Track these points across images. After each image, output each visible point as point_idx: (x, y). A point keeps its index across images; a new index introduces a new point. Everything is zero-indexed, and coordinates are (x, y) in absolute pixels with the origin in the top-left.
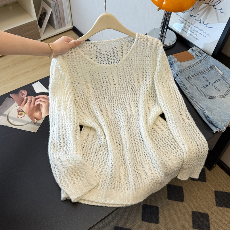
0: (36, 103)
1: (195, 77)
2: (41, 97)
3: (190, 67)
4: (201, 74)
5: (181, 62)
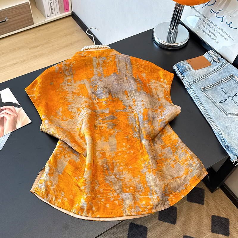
0: (1, 116)
1: (212, 89)
2: (7, 109)
4: (219, 85)
5: (195, 70)
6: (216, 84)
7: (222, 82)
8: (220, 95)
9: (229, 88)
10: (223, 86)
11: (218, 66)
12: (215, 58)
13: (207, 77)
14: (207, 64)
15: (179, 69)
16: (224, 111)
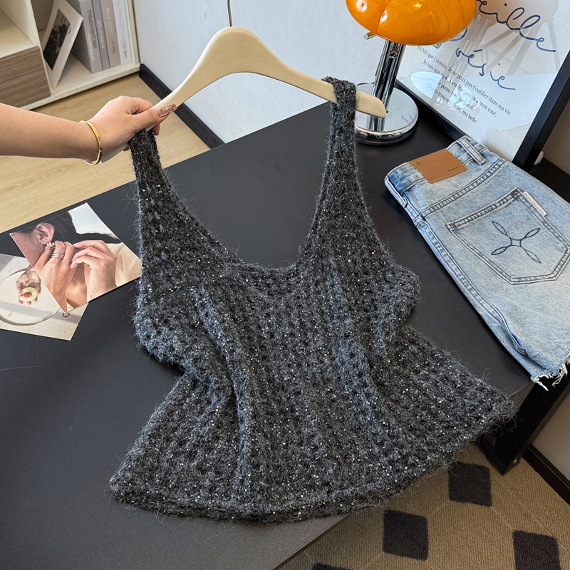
1: (473, 224)
4: (488, 216)
5: (432, 181)
6: (479, 214)
7: (493, 209)
8: (493, 237)
9: (509, 222)
10: (497, 219)
11: (482, 172)
12: (474, 153)
13: (460, 197)
14: (456, 168)
15: (396, 186)
16: (504, 274)
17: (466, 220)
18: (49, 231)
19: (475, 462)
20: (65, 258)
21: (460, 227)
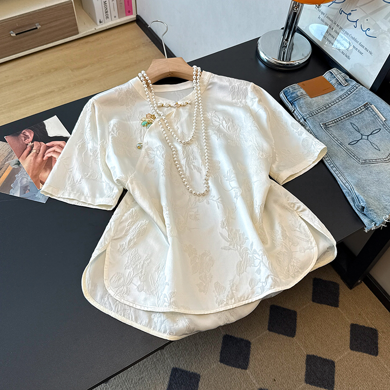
0: (47, 155)
1: (338, 124)
2: (55, 145)
3: (327, 106)
4: (348, 119)
5: (311, 97)
6: (342, 118)
7: (351, 115)
8: (350, 133)
9: (361, 124)
10: (354, 121)
11: (345, 91)
12: (341, 79)
14: (329, 89)
16: (356, 157)
17: (333, 122)
18: (30, 134)
19: (330, 280)
20: (40, 153)
21: (329, 126)
